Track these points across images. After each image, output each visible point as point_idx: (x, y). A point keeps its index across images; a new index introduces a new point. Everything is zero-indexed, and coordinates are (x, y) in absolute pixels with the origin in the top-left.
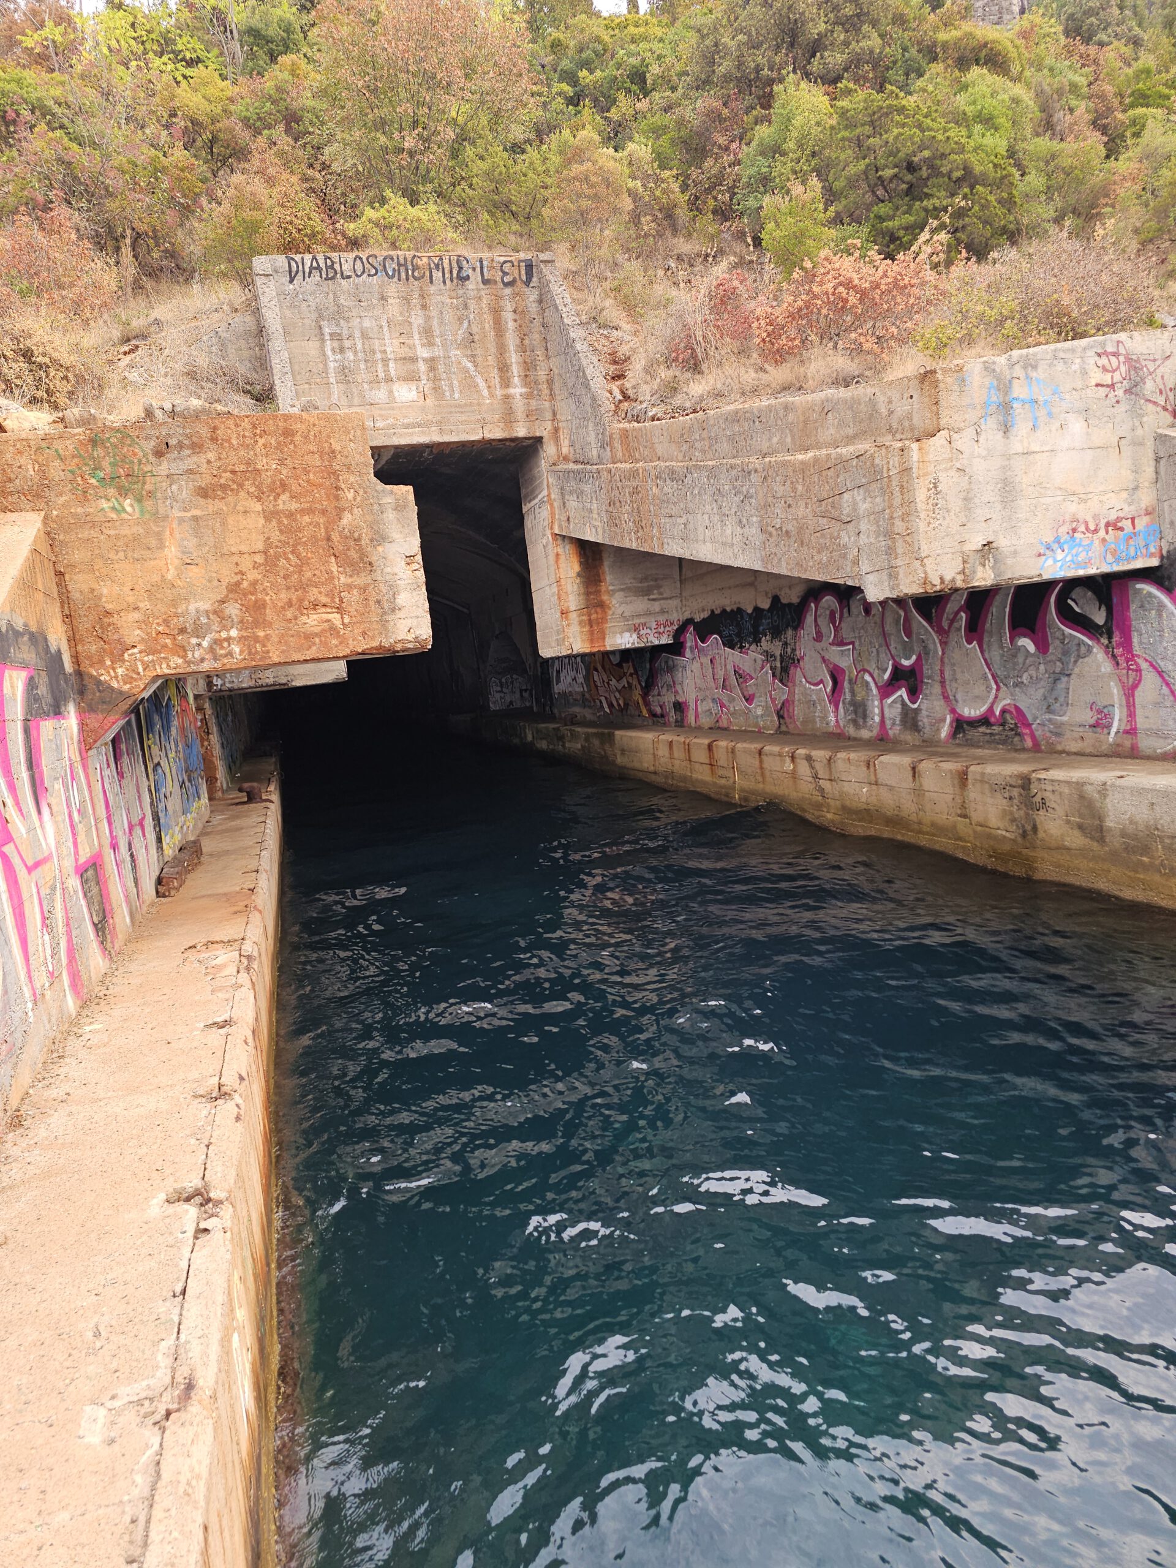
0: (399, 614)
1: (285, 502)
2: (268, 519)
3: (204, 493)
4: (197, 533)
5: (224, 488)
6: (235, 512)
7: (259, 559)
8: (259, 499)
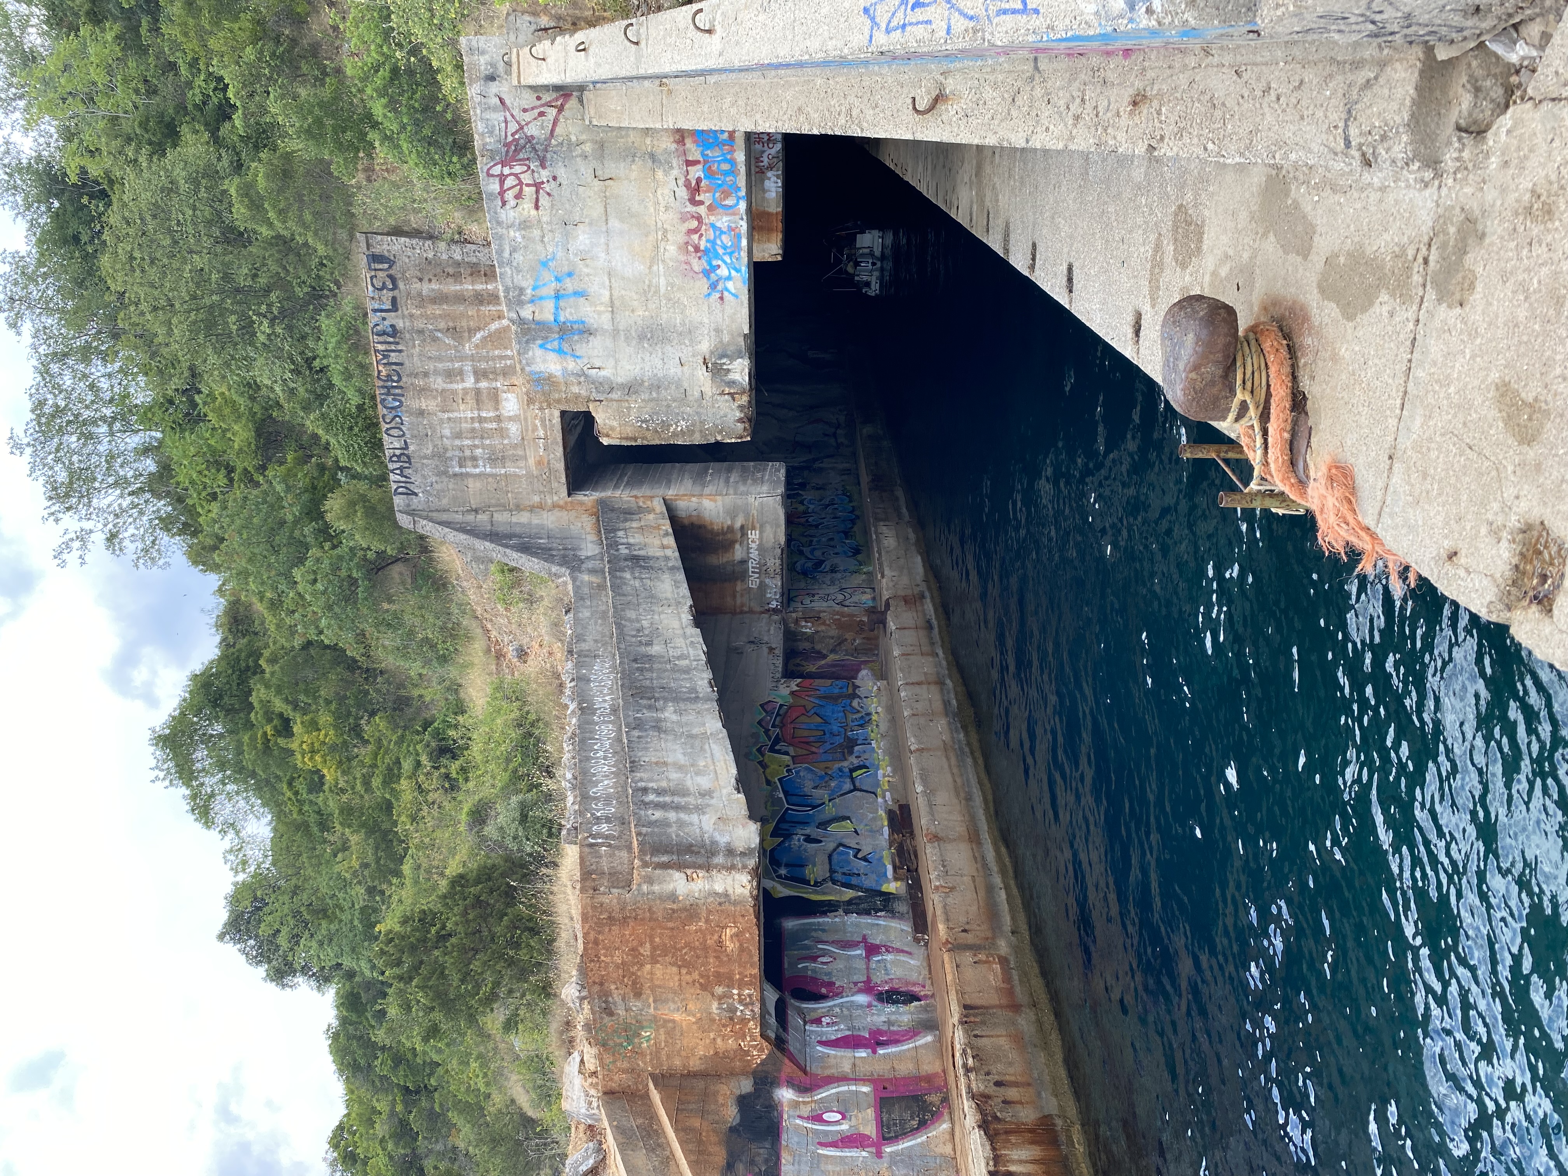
0: (730, 891)
1: (646, 950)
2: (657, 962)
3: (638, 995)
4: (666, 1001)
5: (634, 983)
6: (652, 980)
7: (684, 971)
8: (642, 965)
